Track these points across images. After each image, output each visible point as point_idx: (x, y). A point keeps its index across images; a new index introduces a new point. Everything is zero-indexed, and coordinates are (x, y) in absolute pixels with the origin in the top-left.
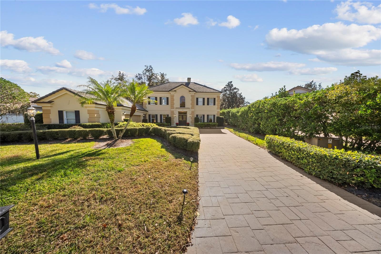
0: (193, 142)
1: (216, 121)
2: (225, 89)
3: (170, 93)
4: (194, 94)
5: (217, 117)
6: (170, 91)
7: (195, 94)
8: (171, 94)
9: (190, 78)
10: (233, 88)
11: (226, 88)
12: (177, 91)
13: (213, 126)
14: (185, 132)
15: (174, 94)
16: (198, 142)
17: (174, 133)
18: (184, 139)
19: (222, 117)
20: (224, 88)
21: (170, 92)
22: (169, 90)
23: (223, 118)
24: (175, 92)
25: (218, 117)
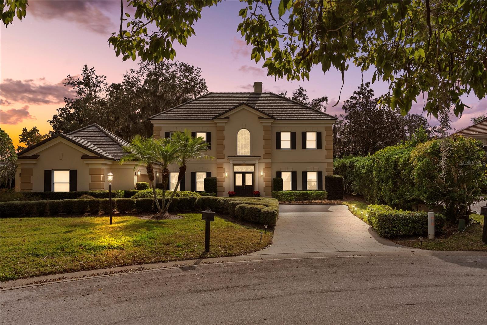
0: (267, 211)
1: (324, 188)
2: (354, 101)
3: (216, 123)
4: (270, 125)
5: (326, 177)
6: (215, 118)
7: (272, 123)
8: (217, 125)
9: (261, 84)
10: (374, 98)
11: (355, 98)
12: (231, 118)
13: (315, 199)
14: (257, 203)
15: (224, 125)
16: (274, 212)
17: (241, 204)
18: (256, 209)
19: (337, 176)
20: (351, 98)
21: (216, 121)
22: (213, 115)
23: (341, 178)
24: (226, 121)
25: (328, 178)
